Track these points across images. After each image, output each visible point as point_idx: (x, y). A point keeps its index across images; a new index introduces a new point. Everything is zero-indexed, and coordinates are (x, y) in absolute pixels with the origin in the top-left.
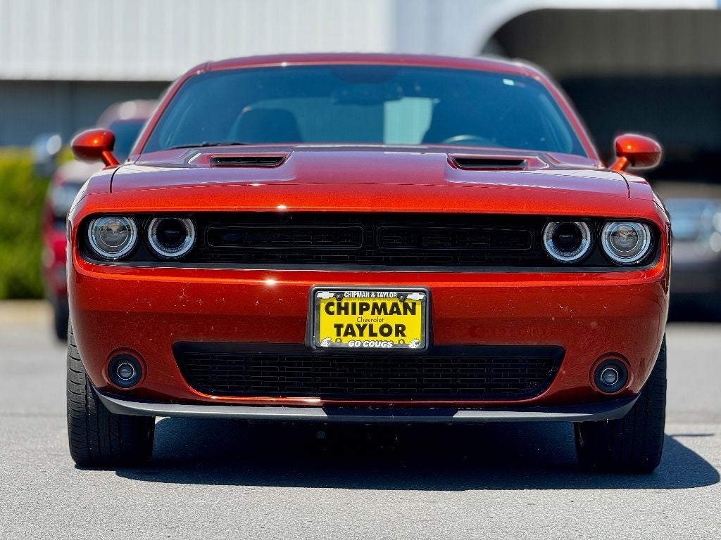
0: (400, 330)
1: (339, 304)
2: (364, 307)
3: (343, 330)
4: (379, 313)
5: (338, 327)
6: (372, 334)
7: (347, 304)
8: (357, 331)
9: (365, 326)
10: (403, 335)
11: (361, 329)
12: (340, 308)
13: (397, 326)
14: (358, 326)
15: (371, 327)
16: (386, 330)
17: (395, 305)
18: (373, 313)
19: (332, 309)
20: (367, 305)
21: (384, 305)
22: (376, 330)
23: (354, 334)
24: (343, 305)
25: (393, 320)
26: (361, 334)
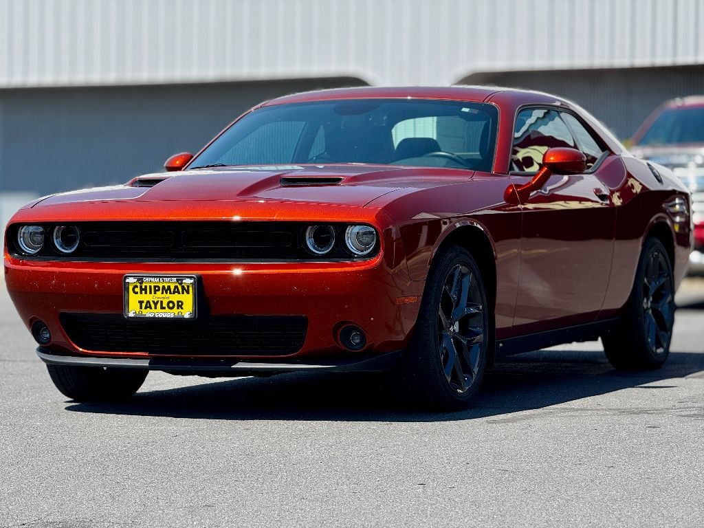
0: (180, 305)
1: (141, 287)
2: (157, 288)
3: (144, 305)
4: (166, 293)
5: (141, 302)
6: (162, 308)
7: (146, 287)
8: (153, 305)
9: (158, 302)
10: (182, 308)
11: (156, 304)
12: (141, 289)
13: (178, 302)
14: (153, 302)
15: (162, 302)
16: (171, 305)
17: (176, 287)
18: (163, 293)
19: (137, 290)
20: (159, 287)
21: (169, 287)
22: (165, 305)
23: (151, 308)
24: (143, 287)
25: (175, 298)
26: (156, 308)
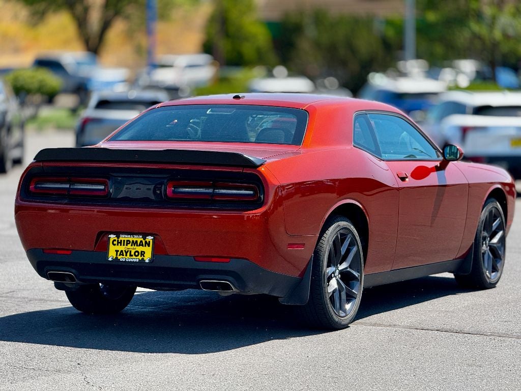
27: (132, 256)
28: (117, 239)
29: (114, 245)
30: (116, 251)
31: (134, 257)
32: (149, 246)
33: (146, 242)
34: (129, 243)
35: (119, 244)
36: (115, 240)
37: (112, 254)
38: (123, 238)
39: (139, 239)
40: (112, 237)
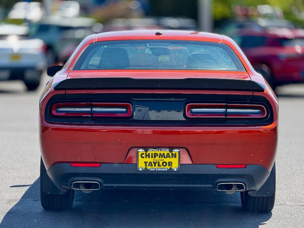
27: (160, 166)
28: (145, 153)
29: (143, 157)
30: (145, 162)
31: (162, 167)
32: (175, 157)
33: (172, 154)
34: (157, 156)
35: (148, 157)
36: (143, 154)
37: (141, 166)
38: (151, 152)
39: (166, 152)
40: (141, 151)
